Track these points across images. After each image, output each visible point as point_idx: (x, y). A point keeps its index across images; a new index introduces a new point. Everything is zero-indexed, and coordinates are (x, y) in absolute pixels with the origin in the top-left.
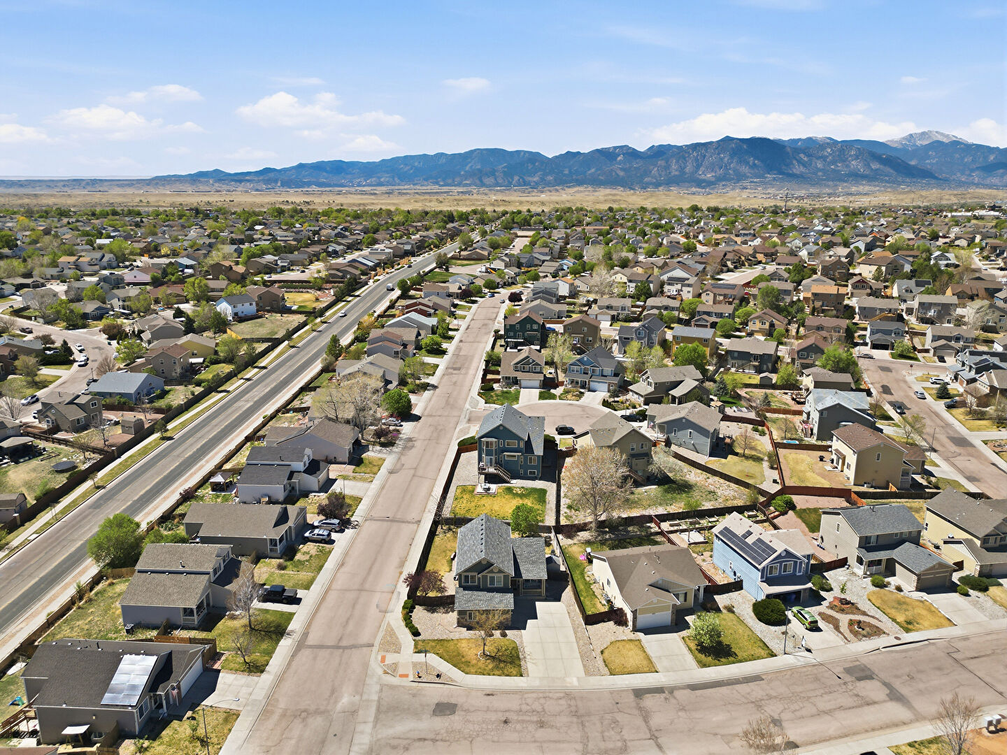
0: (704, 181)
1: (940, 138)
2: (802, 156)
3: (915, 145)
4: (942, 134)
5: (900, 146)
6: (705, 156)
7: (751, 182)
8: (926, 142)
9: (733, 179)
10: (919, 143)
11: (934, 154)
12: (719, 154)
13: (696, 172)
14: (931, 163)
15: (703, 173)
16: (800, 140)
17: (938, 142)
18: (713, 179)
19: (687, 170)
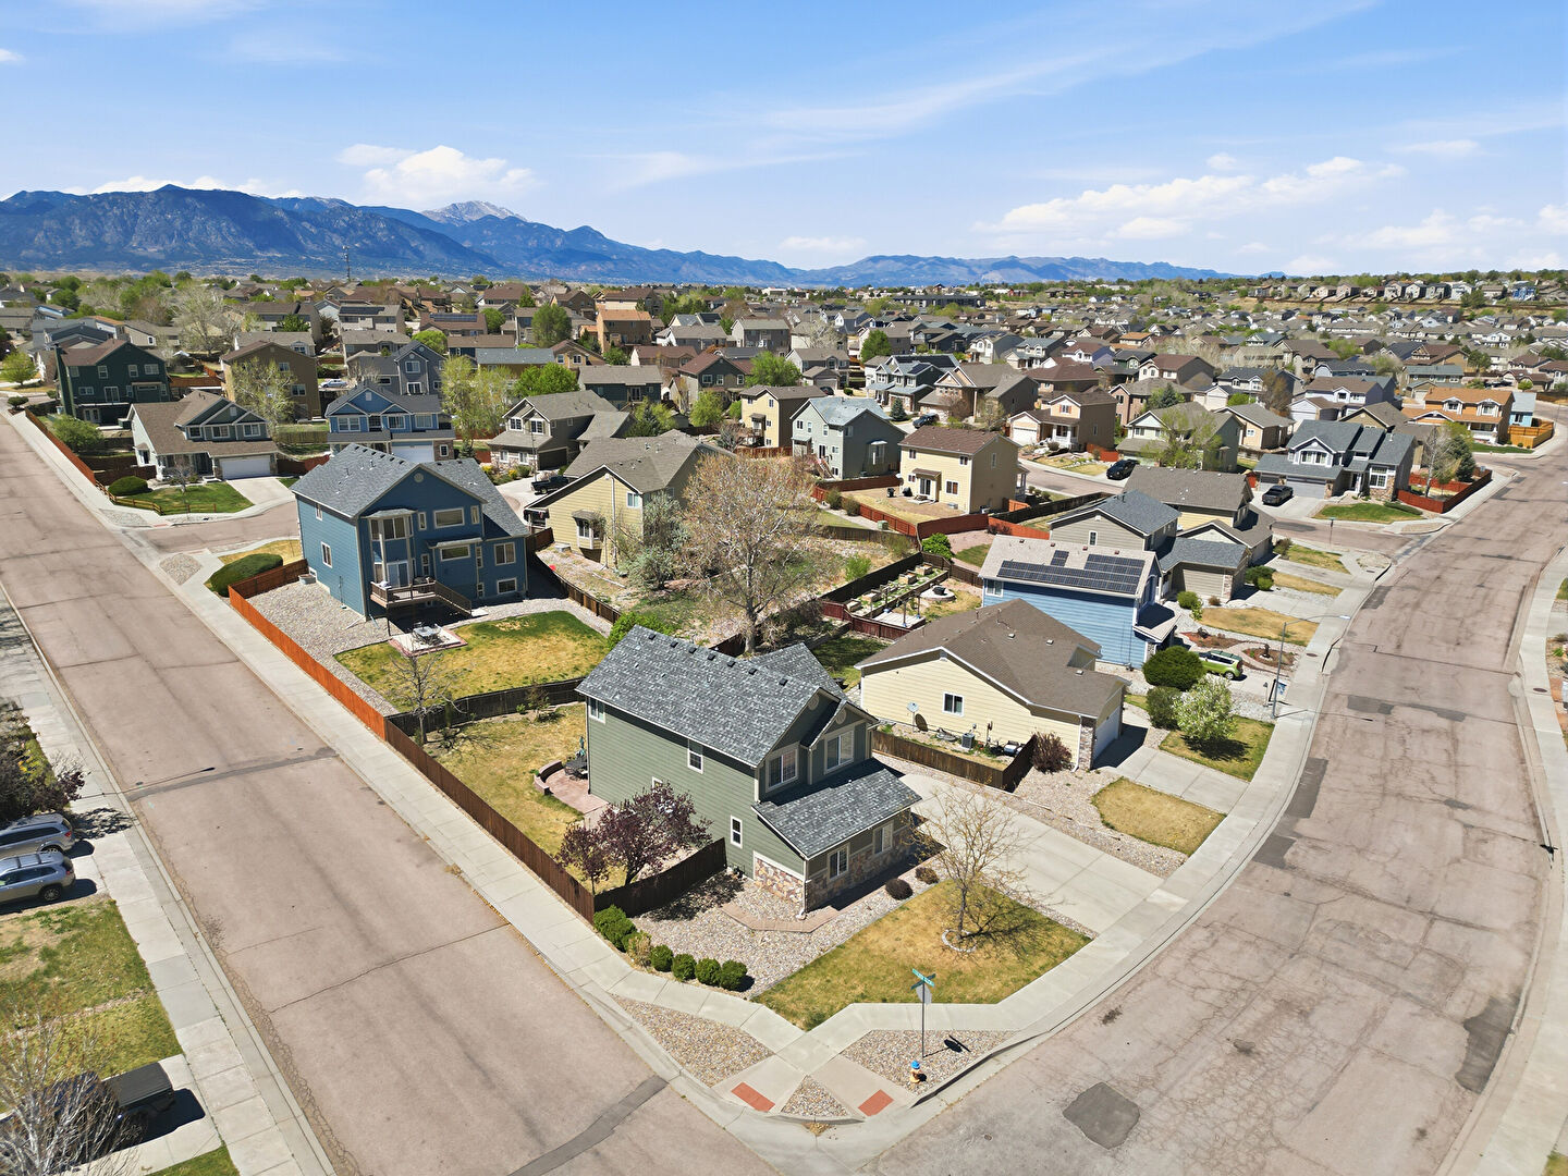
0: (145, 259)
1: (493, 212)
2: (307, 225)
3: (462, 220)
4: (493, 207)
5: (443, 221)
6: (136, 216)
7: (231, 263)
8: (475, 218)
9: (198, 257)
10: (467, 218)
11: (490, 233)
12: (162, 213)
13: (126, 243)
14: (489, 245)
15: (140, 244)
16: (295, 200)
17: (491, 217)
18: (162, 257)
19: (107, 238)
